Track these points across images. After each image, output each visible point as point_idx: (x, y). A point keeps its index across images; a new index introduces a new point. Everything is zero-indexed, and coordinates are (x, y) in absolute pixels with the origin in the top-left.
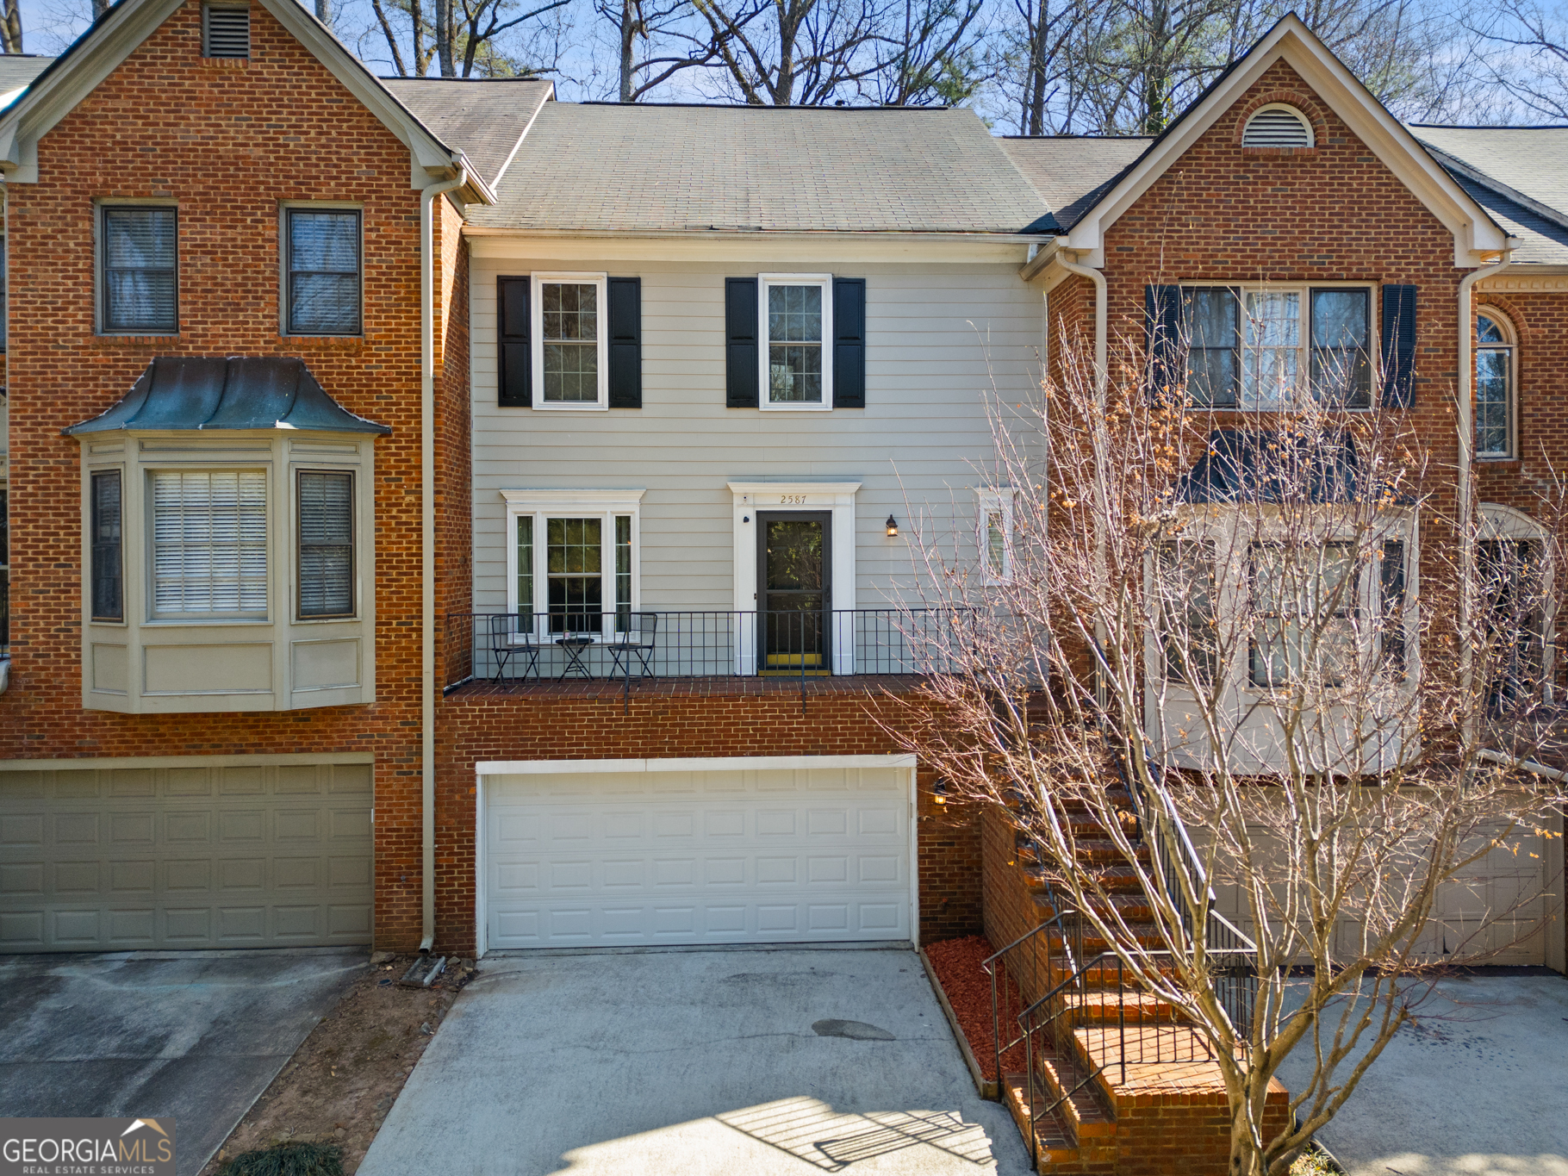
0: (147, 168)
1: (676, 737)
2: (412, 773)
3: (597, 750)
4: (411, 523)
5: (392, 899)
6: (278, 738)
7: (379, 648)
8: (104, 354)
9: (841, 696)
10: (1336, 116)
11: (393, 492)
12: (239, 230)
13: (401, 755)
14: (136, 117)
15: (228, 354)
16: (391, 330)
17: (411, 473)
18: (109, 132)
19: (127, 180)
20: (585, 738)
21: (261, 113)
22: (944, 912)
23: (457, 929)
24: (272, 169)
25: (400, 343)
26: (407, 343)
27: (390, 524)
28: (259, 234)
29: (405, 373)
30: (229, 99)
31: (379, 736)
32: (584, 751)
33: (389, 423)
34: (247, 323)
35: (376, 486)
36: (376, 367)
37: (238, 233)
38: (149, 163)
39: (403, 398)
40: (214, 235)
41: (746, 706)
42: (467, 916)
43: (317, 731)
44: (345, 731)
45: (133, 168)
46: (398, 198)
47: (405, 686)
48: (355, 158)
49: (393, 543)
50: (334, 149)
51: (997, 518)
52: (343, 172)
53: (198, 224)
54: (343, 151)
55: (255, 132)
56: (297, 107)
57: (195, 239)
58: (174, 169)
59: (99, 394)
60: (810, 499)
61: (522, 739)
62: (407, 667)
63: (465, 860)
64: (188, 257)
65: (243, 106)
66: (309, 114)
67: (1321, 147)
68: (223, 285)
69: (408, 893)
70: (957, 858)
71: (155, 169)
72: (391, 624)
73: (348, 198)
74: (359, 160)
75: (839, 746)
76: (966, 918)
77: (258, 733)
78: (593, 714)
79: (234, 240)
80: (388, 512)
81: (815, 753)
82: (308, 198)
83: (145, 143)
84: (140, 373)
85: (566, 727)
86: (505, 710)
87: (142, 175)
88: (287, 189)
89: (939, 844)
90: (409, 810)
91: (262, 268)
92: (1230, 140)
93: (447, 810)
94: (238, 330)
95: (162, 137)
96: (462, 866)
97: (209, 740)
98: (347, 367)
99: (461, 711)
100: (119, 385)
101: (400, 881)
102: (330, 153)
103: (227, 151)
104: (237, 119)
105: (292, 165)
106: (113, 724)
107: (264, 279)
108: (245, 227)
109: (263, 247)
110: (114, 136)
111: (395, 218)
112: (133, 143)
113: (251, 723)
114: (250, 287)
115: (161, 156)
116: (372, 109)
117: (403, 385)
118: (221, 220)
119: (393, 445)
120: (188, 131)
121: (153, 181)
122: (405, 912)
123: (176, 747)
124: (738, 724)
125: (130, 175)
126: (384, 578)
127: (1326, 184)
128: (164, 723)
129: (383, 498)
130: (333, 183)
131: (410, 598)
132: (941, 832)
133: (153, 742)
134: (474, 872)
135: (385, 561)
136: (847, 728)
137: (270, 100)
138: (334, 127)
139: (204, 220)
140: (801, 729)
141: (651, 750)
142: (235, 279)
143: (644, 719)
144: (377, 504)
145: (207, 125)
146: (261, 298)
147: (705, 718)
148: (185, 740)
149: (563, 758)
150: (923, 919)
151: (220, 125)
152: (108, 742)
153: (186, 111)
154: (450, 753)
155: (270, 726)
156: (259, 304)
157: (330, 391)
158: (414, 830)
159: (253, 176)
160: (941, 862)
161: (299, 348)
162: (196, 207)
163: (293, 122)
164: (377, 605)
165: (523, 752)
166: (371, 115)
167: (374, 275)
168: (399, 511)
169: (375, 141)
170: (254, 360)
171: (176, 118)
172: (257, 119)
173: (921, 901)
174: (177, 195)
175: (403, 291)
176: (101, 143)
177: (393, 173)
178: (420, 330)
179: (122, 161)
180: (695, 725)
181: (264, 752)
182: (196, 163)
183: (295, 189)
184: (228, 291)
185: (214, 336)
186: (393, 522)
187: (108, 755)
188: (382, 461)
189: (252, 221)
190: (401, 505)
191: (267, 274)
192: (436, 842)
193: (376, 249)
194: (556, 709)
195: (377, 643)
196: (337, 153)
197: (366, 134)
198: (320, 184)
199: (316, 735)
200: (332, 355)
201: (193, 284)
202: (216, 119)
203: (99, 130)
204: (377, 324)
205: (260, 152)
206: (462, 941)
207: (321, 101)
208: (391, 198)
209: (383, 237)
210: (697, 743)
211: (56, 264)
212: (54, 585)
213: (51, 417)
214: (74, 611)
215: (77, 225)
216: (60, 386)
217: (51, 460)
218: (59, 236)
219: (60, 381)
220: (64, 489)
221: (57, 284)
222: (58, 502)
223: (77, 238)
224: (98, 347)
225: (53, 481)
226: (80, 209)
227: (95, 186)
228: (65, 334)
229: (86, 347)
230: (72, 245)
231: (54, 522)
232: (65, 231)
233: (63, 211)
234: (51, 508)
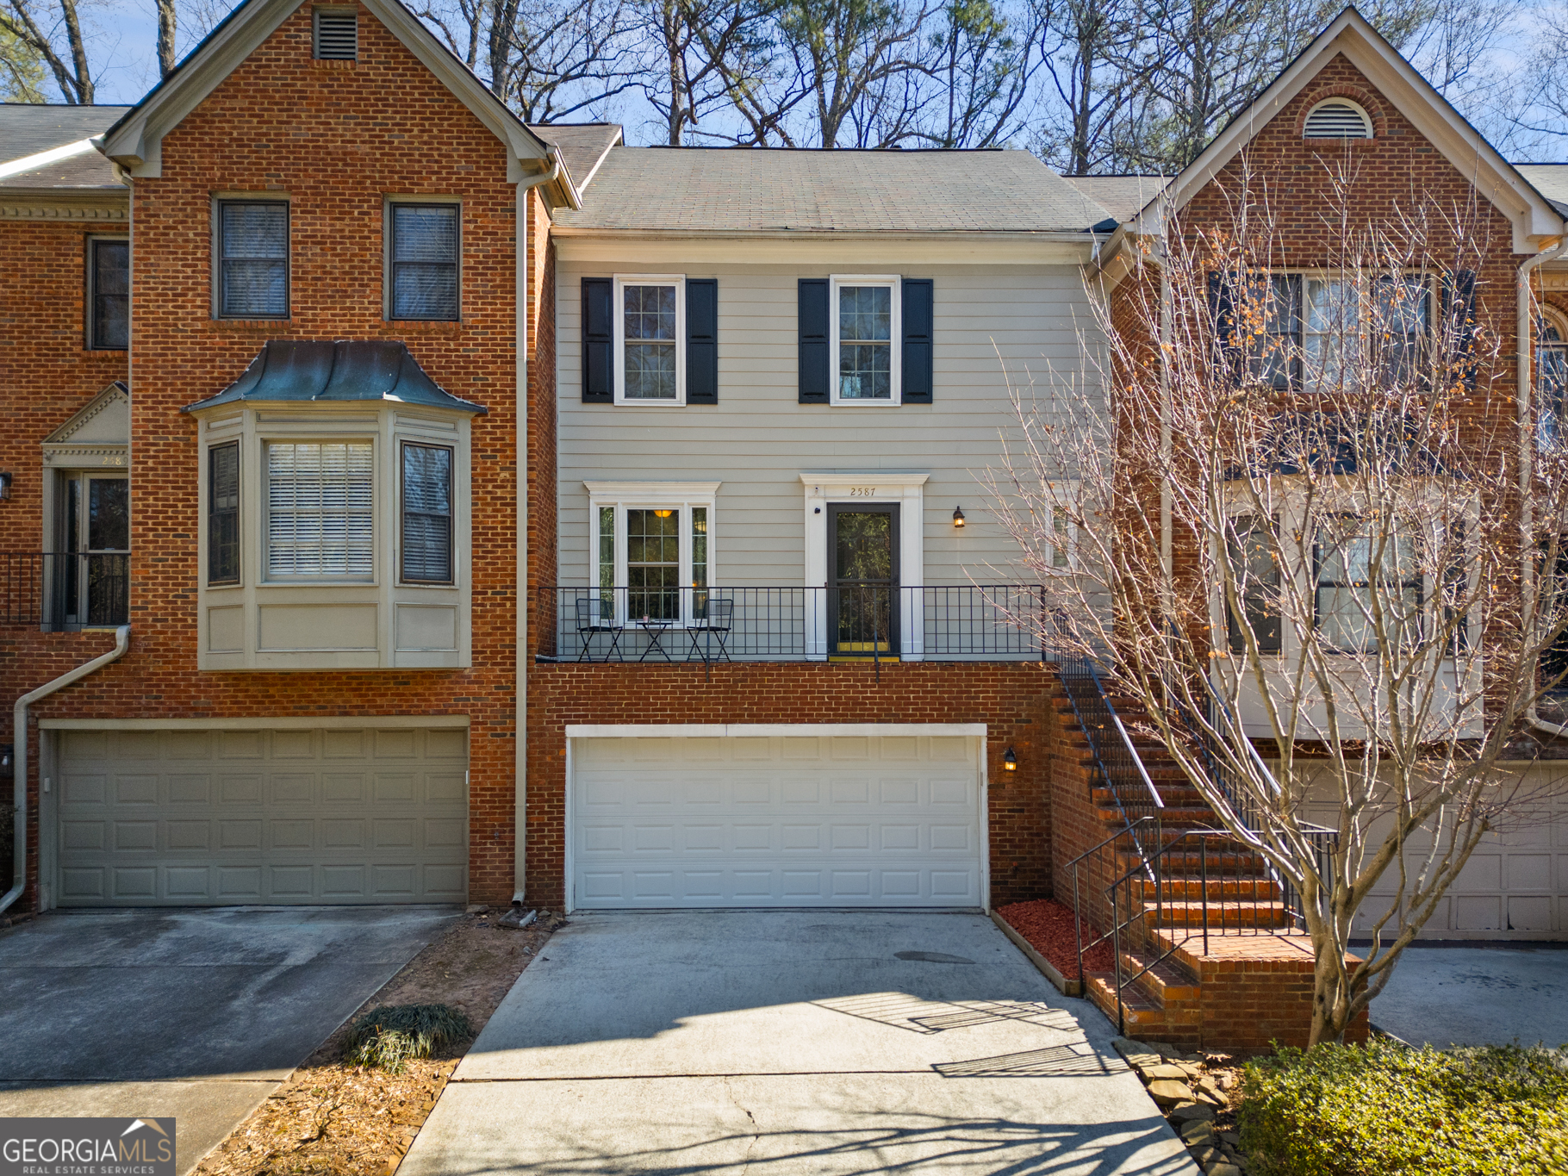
0: (261, 164)
1: (755, 704)
2: (505, 735)
3: (680, 716)
4: (505, 498)
5: (485, 856)
6: (379, 701)
7: (475, 616)
8: (221, 337)
10: (1394, 108)
11: (488, 469)
12: (347, 221)
13: (496, 717)
14: (251, 116)
15: (336, 338)
16: (487, 316)
17: (505, 451)
18: (227, 130)
19: (242, 175)
20: (669, 704)
21: (368, 111)
22: (1014, 876)
23: (547, 885)
24: (378, 164)
25: (496, 327)
26: (502, 327)
27: (485, 499)
28: (366, 225)
29: (500, 356)
30: (337, 99)
31: (474, 699)
32: (668, 716)
33: (485, 403)
34: (354, 309)
35: (473, 463)
36: (473, 351)
37: (345, 225)
38: (263, 158)
39: (499, 379)
40: (324, 226)
41: (821, 675)
42: (557, 872)
43: (416, 695)
44: (442, 694)
45: (249, 163)
46: (495, 191)
47: (499, 652)
48: (455, 154)
49: (489, 517)
50: (436, 145)
52: (444, 167)
53: (309, 216)
54: (444, 147)
55: (362, 130)
56: (401, 106)
57: (306, 230)
58: (286, 164)
59: (216, 375)
60: (881, 488)
61: (609, 704)
62: (501, 634)
63: (555, 819)
64: (300, 247)
65: (351, 105)
66: (413, 112)
67: (1380, 138)
68: (331, 273)
69: (500, 850)
70: (1026, 825)
71: (268, 164)
72: (486, 593)
73: (448, 192)
74: (459, 156)
75: (911, 715)
76: (1035, 883)
77: (361, 696)
78: (676, 681)
79: (342, 231)
80: (484, 487)
81: (889, 722)
82: (411, 191)
83: (260, 140)
84: (254, 356)
85: (651, 693)
86: (593, 676)
87: (257, 169)
88: (391, 183)
89: (1009, 811)
90: (502, 771)
91: (368, 257)
92: (1291, 132)
93: (538, 770)
94: (345, 315)
95: (276, 135)
96: (552, 825)
97: (315, 702)
98: (446, 350)
99: (552, 676)
100: (235, 367)
101: (493, 838)
102: (431, 149)
103: (336, 147)
104: (345, 118)
105: (396, 161)
106: (226, 685)
107: (370, 268)
108: (352, 219)
109: (369, 238)
110: (231, 134)
111: (491, 210)
112: (249, 140)
113: (354, 686)
114: (356, 275)
115: (274, 152)
116: (471, 108)
117: (498, 368)
118: (330, 213)
119: (489, 424)
120: (300, 129)
121: (267, 175)
122: (497, 868)
123: (284, 708)
124: (814, 692)
125: (245, 169)
126: (480, 550)
127: (1386, 174)
128: (274, 685)
129: (479, 475)
130: (434, 178)
131: (505, 569)
132: (1010, 799)
133: (263, 703)
134: (563, 830)
135: (480, 534)
136: (919, 698)
137: (376, 99)
138: (436, 125)
139: (315, 212)
140: (875, 698)
141: (732, 715)
142: (343, 267)
143: (725, 686)
144: (473, 480)
145: (317, 123)
146: (367, 285)
147: (782, 686)
148: (293, 702)
149: (648, 722)
150: (993, 883)
151: (329, 123)
152: (221, 703)
153: (298, 110)
154: (541, 717)
155: (372, 689)
156: (364, 291)
157: (430, 373)
158: (507, 790)
159: (360, 171)
160: (1011, 828)
161: (402, 332)
162: (307, 200)
163: (398, 121)
164: (473, 576)
165: (610, 716)
166: (470, 113)
167: (472, 264)
168: (494, 487)
169: (474, 138)
170: (359, 344)
171: (288, 116)
172: (364, 118)
173: (991, 865)
174: (289, 189)
175: (498, 279)
176: (219, 140)
177: (490, 168)
178: (514, 316)
179: (238, 157)
180: (773, 692)
181: (367, 714)
182: (307, 159)
183: (399, 183)
184: (336, 279)
185: (322, 321)
186: (489, 497)
187: (221, 715)
188: (478, 439)
189: (359, 213)
190: (496, 480)
191: (372, 263)
192: (527, 801)
193: (474, 239)
194: (641, 676)
195: (473, 611)
196: (438, 149)
197: (466, 132)
198: (422, 178)
199: (415, 699)
200: (432, 339)
201: (303, 273)
202: (326, 117)
203: (217, 128)
204: (474, 310)
205: (366, 148)
206: (552, 897)
207: (424, 100)
208: (488, 192)
209: (481, 228)
210: (775, 710)
211: (176, 253)
212: (172, 554)
213: (170, 396)
214: (190, 578)
215: (196, 216)
216: (179, 367)
217: (170, 437)
218: (180, 227)
219: (179, 363)
220: (183, 463)
221: (178, 271)
222: (177, 476)
223: (196, 229)
224: (215, 331)
225: (171, 457)
226: (199, 201)
227: (213, 180)
228: (184, 319)
229: (204, 331)
230: (191, 235)
231: (173, 494)
232: (186, 222)
233: (183, 204)
234: (170, 482)
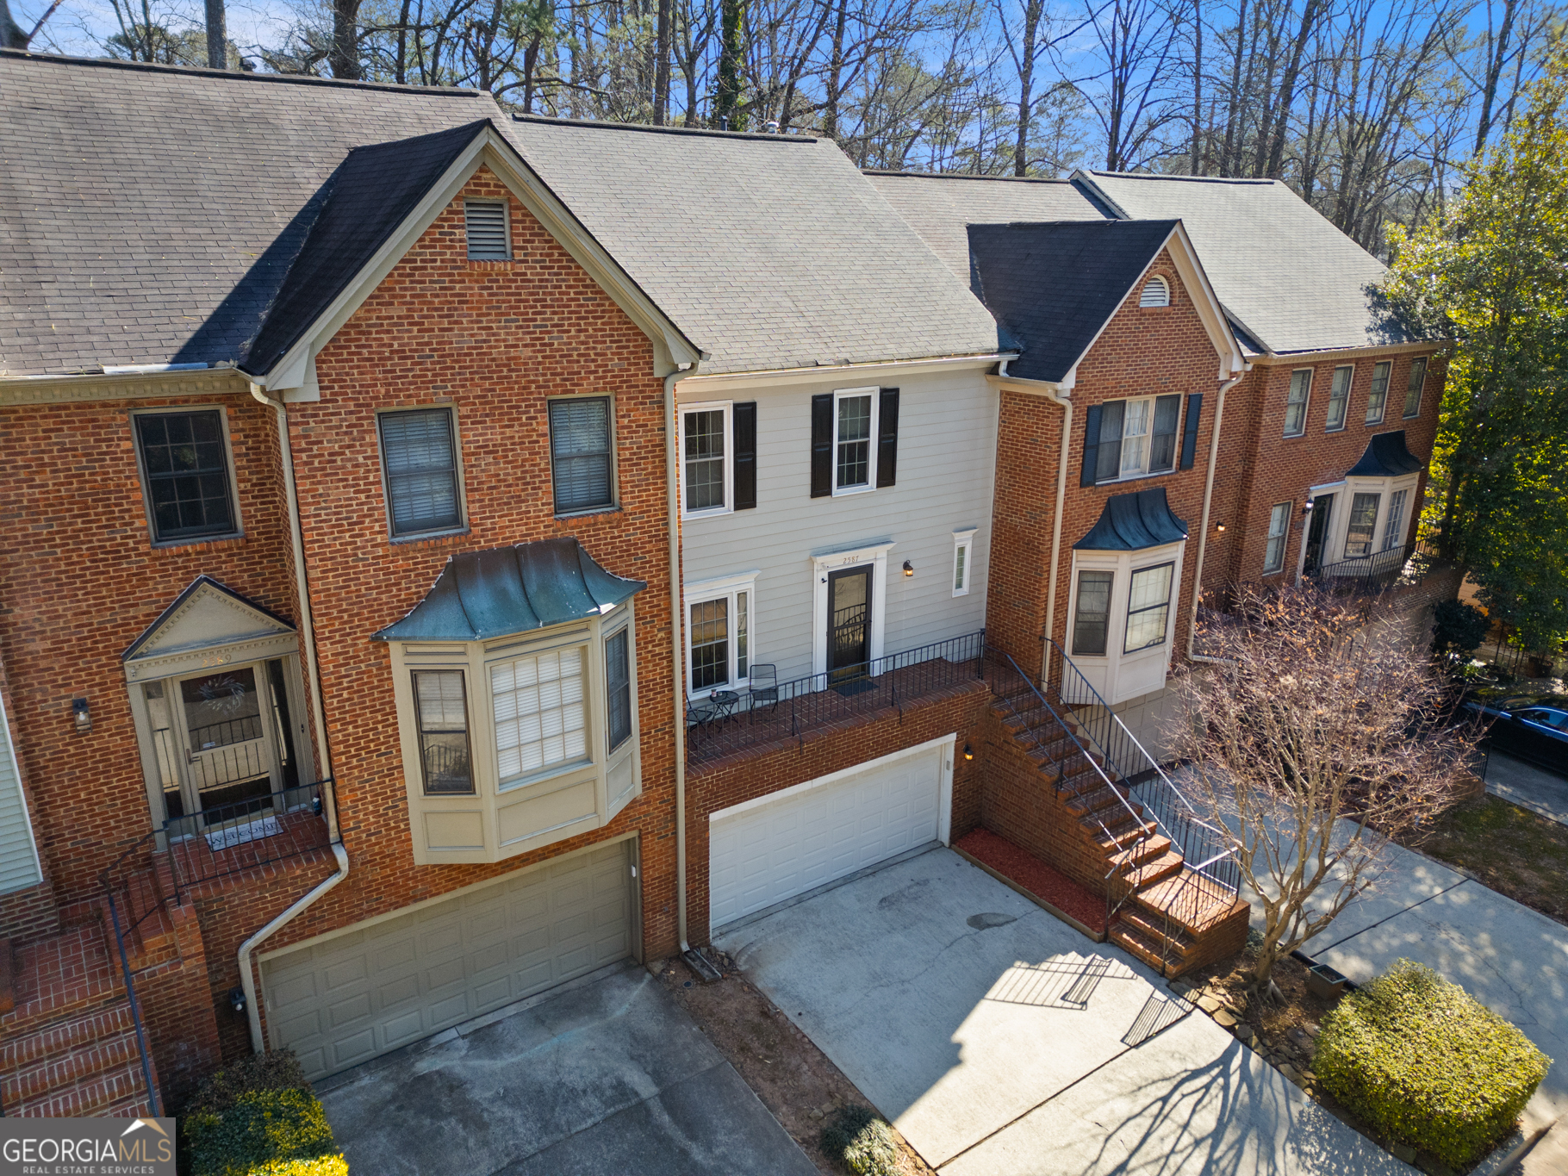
0: (426, 376)
1: (830, 760)
2: (669, 835)
3: (783, 783)
4: (663, 653)
5: (655, 924)
7: (643, 752)
8: (403, 559)
9: (921, 708)
10: (1183, 284)
11: (649, 632)
12: (516, 428)
13: (661, 823)
14: (411, 324)
15: (515, 542)
16: (643, 501)
17: (662, 615)
18: (386, 341)
19: (408, 390)
20: (777, 777)
21: (527, 314)
24: (540, 368)
25: (651, 511)
26: (655, 510)
27: (647, 658)
28: (534, 430)
29: (656, 536)
30: (498, 301)
31: (644, 815)
33: (644, 578)
34: (529, 512)
35: (637, 630)
36: (633, 535)
37: (515, 432)
38: (428, 370)
39: (656, 556)
40: (495, 436)
41: (869, 729)
44: (621, 820)
45: (413, 376)
46: (644, 385)
47: (661, 774)
48: (609, 352)
49: (651, 671)
50: (592, 345)
51: (961, 550)
52: (599, 366)
53: (480, 426)
54: (599, 346)
55: (524, 333)
56: (559, 307)
57: (478, 441)
58: (452, 374)
59: (403, 597)
60: (861, 558)
61: (738, 790)
62: (663, 760)
63: (703, 882)
64: (473, 458)
65: (511, 307)
66: (570, 312)
67: (1174, 307)
68: (505, 480)
70: (971, 787)
71: (433, 375)
72: (650, 733)
73: (604, 389)
74: (612, 354)
75: (918, 739)
76: (974, 821)
78: (781, 758)
79: (513, 437)
80: (646, 648)
81: (905, 747)
82: (573, 391)
83: (423, 350)
84: (439, 572)
85: (765, 773)
86: (727, 773)
87: (422, 382)
88: (555, 386)
89: (963, 782)
90: (667, 862)
91: (538, 461)
92: (1135, 302)
93: (693, 851)
94: (521, 519)
95: (438, 343)
96: (702, 887)
98: (611, 538)
99: (700, 780)
100: (421, 586)
101: (662, 910)
102: (588, 349)
103: (499, 353)
104: (506, 321)
105: (557, 362)
106: (441, 869)
107: (540, 470)
108: (521, 425)
109: (538, 442)
110: (392, 345)
111: (642, 403)
112: (410, 351)
114: (529, 479)
115: (439, 363)
116: (622, 306)
117: (655, 546)
118: (500, 421)
119: (648, 596)
120: (463, 336)
121: (434, 388)
122: (666, 930)
123: (493, 871)
125: (411, 383)
126: (645, 699)
127: (1173, 330)
129: (642, 638)
130: (592, 377)
131: (665, 710)
134: (708, 888)
135: (645, 687)
136: (922, 727)
137: (535, 301)
138: (590, 324)
139: (485, 422)
140: (898, 735)
141: (816, 771)
142: (515, 473)
143: (811, 752)
144: (638, 644)
145: (479, 328)
146: (539, 488)
147: (845, 741)
149: (763, 794)
150: (952, 826)
151: (491, 328)
152: (433, 885)
153: (459, 316)
154: (694, 813)
156: (537, 494)
157: (599, 560)
158: (672, 873)
159: (525, 376)
161: (573, 527)
162: (477, 410)
163: (556, 321)
164: (640, 722)
165: (738, 798)
166: (620, 311)
167: (625, 456)
168: (654, 646)
169: (624, 335)
170: (537, 544)
171: (449, 323)
172: (524, 320)
173: (952, 818)
174: (458, 400)
175: (650, 466)
176: (379, 353)
177: (638, 364)
179: (401, 371)
180: (839, 747)
181: (563, 853)
182: (472, 367)
183: (561, 385)
184: (510, 486)
185: (501, 528)
186: (650, 655)
187: (437, 894)
188: (640, 609)
189: (527, 418)
190: (655, 641)
191: (542, 466)
192: (686, 877)
193: (628, 432)
194: (759, 763)
195: (643, 749)
196: (594, 348)
197: (617, 329)
198: (582, 378)
200: (599, 529)
201: (479, 483)
202: (488, 321)
203: (375, 339)
204: (632, 498)
205: (528, 352)
206: (701, 934)
207: (578, 300)
208: (638, 387)
209: (634, 422)
210: (841, 760)
211: (346, 480)
212: (378, 772)
213: (358, 626)
214: (399, 789)
215: (364, 439)
216: (364, 596)
217: (362, 665)
218: (347, 451)
219: (363, 591)
220: (378, 687)
221: (351, 499)
222: (374, 700)
223: (365, 452)
224: (397, 554)
225: (366, 683)
226: (365, 422)
227: (377, 398)
228: (364, 547)
229: (387, 556)
230: (361, 460)
231: (372, 718)
232: (353, 446)
233: (347, 427)
234: (367, 707)
